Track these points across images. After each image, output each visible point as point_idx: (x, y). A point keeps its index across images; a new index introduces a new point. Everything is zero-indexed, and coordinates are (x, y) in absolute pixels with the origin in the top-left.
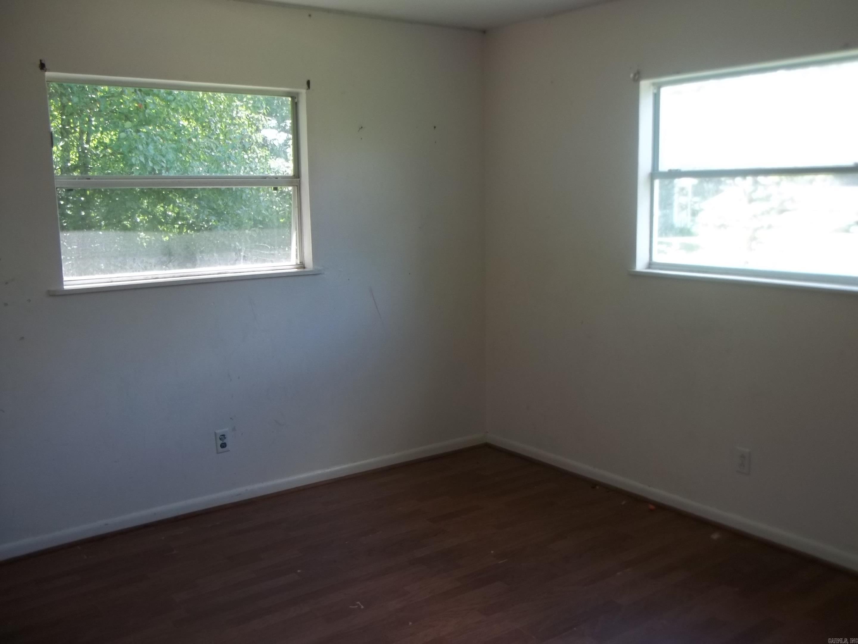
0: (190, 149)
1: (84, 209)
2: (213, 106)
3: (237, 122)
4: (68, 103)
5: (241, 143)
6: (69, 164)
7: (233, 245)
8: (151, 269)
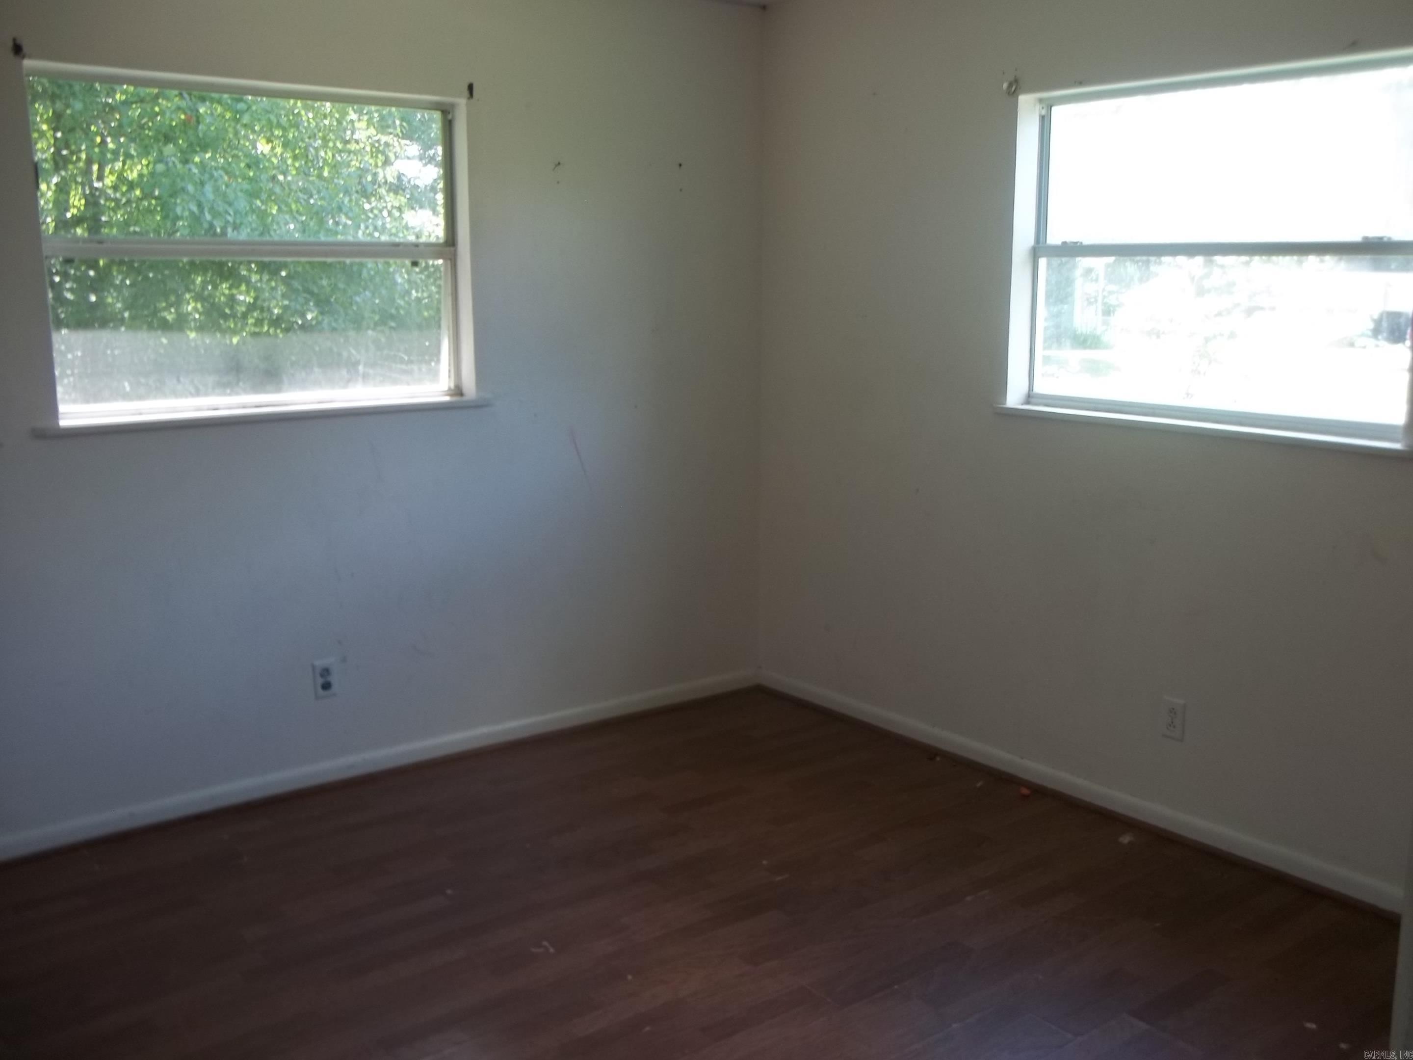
0: (275, 193)
1: (95, 291)
2: (311, 120)
3: (353, 149)
4: (65, 111)
5: (360, 183)
6: (69, 215)
7: (345, 354)
8: (206, 394)
